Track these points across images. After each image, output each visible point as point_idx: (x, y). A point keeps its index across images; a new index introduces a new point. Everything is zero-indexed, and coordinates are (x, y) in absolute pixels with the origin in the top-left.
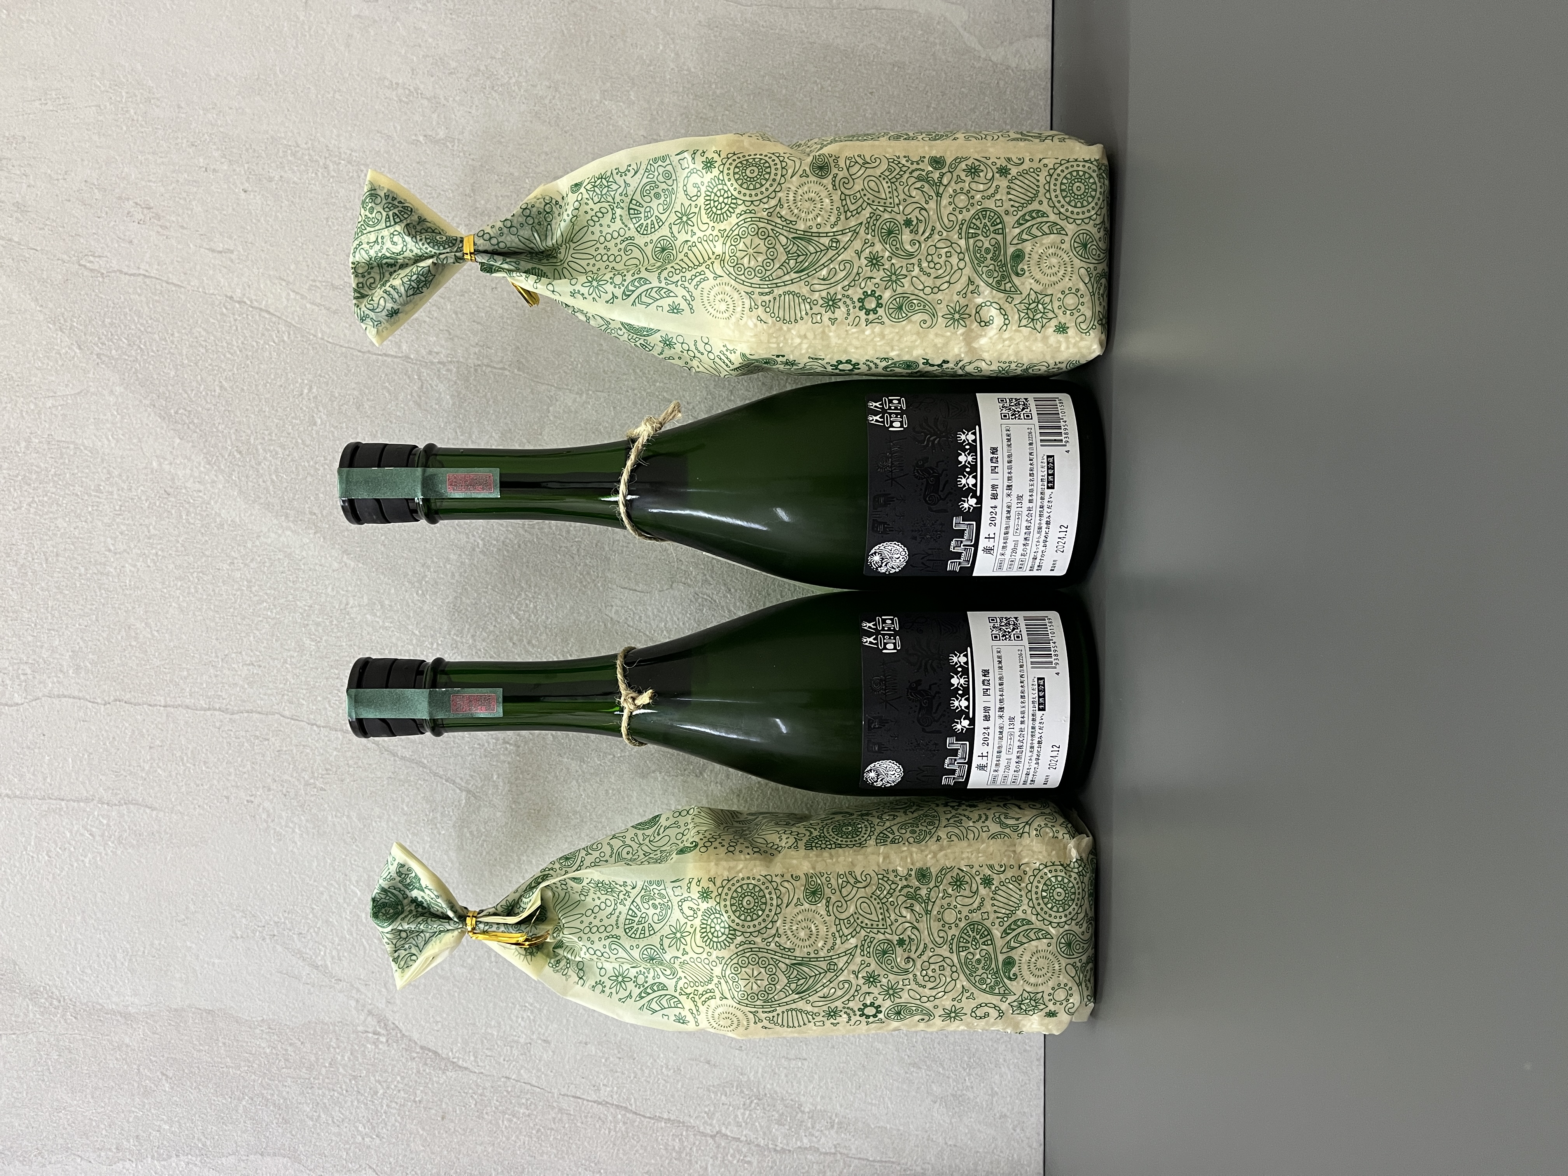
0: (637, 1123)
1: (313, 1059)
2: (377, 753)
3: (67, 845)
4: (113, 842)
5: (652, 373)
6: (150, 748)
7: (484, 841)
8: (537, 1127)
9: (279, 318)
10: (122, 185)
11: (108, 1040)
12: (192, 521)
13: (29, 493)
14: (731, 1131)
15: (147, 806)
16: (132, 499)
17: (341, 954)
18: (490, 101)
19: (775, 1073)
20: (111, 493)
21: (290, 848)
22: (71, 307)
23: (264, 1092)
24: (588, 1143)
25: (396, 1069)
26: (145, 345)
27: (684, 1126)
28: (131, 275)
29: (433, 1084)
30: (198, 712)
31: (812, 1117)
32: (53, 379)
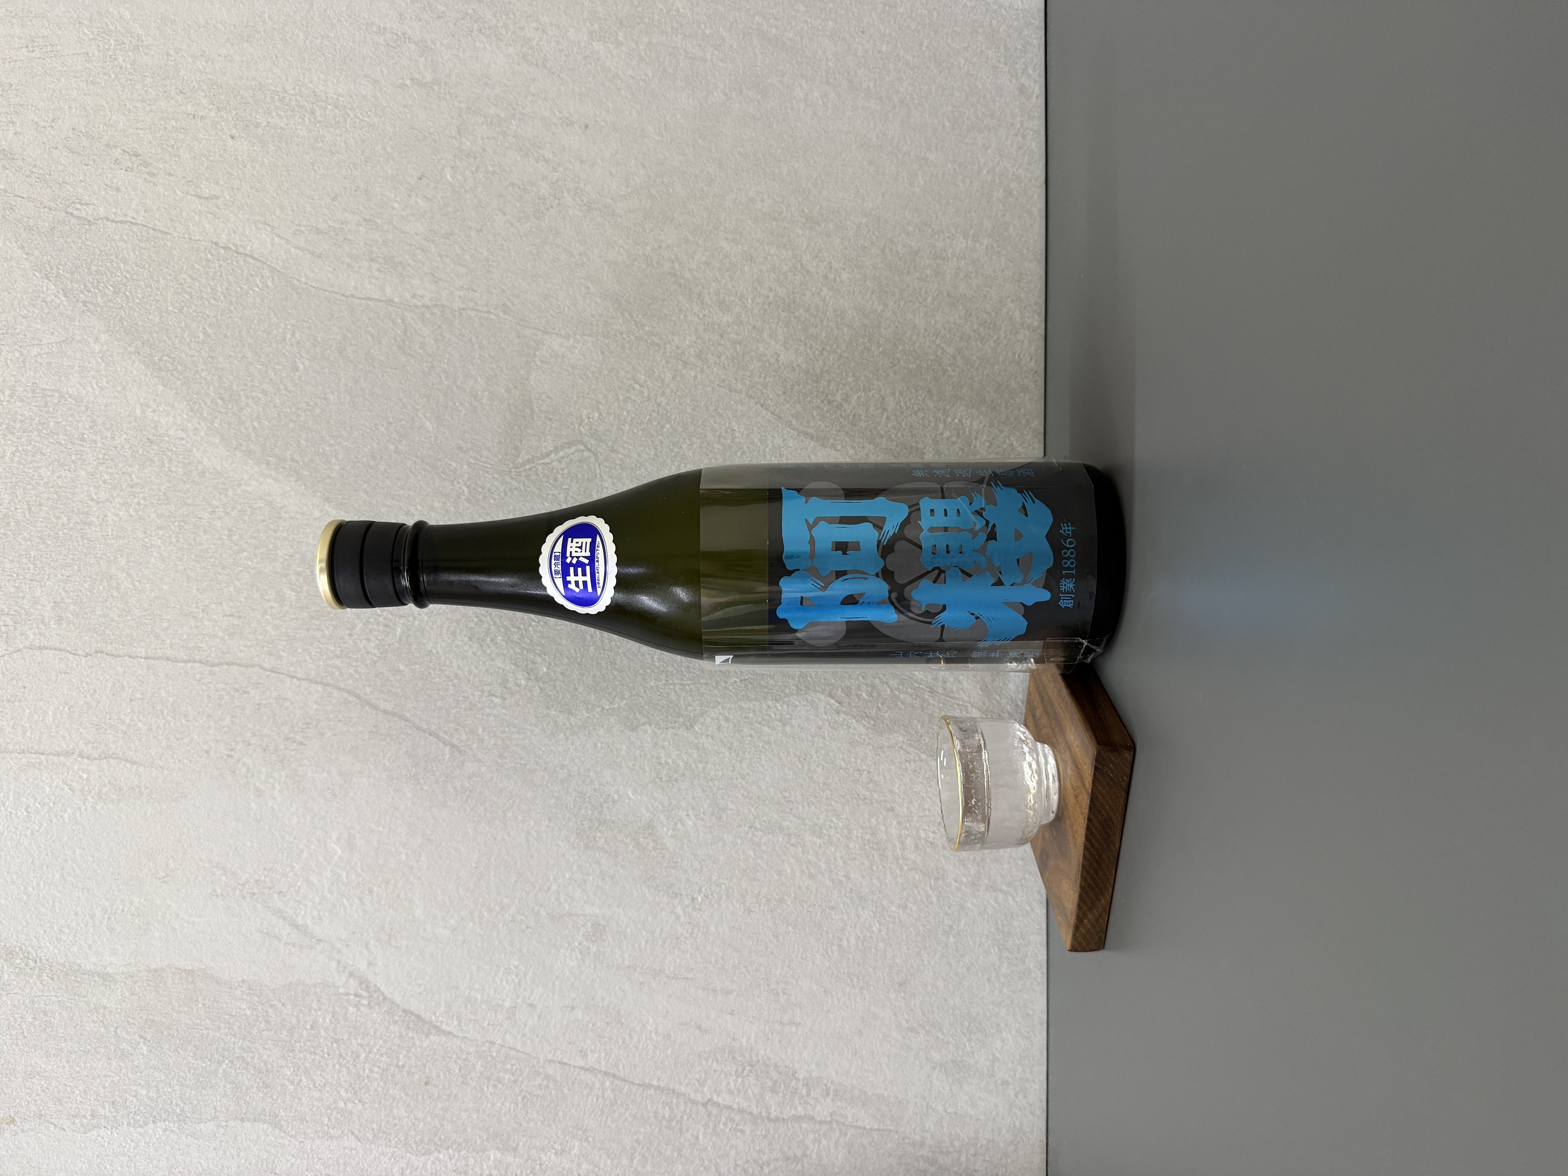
0: (625, 1090)
1: (294, 1021)
2: (359, 706)
3: (46, 800)
4: (93, 797)
5: (640, 316)
6: (131, 700)
7: (468, 796)
8: (524, 1093)
9: (264, 263)
10: (110, 133)
11: (86, 1002)
12: (174, 469)
13: (14, 442)
14: (723, 1099)
15: (127, 760)
16: (116, 447)
17: (322, 913)
18: (477, 44)
19: (768, 1039)
20: (95, 442)
21: (270, 804)
22: (57, 255)
23: (245, 1055)
24: (576, 1110)
25: (378, 1033)
26: (130, 292)
27: (674, 1093)
28: (117, 222)
29: (416, 1049)
30: (179, 664)
31: (806, 1085)
32: (39, 327)
